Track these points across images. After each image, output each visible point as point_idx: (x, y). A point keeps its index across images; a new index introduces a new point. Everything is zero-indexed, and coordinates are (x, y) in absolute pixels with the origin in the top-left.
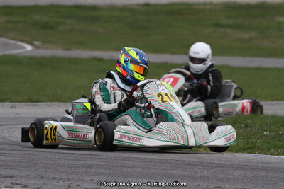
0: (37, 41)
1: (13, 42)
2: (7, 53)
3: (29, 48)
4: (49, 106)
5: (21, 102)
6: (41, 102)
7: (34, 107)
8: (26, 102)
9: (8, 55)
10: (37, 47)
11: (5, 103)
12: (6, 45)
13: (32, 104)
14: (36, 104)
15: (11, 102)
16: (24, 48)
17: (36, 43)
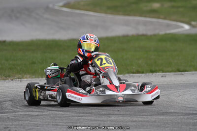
0: (194, 21)
1: (174, 23)
2: (168, 32)
3: (187, 27)
4: (193, 74)
5: (171, 72)
6: (188, 71)
7: (181, 76)
8: (175, 72)
9: (169, 34)
10: (193, 26)
11: (157, 74)
12: (168, 26)
13: (180, 73)
14: (183, 73)
15: (163, 72)
16: (182, 27)
17: (193, 23)
